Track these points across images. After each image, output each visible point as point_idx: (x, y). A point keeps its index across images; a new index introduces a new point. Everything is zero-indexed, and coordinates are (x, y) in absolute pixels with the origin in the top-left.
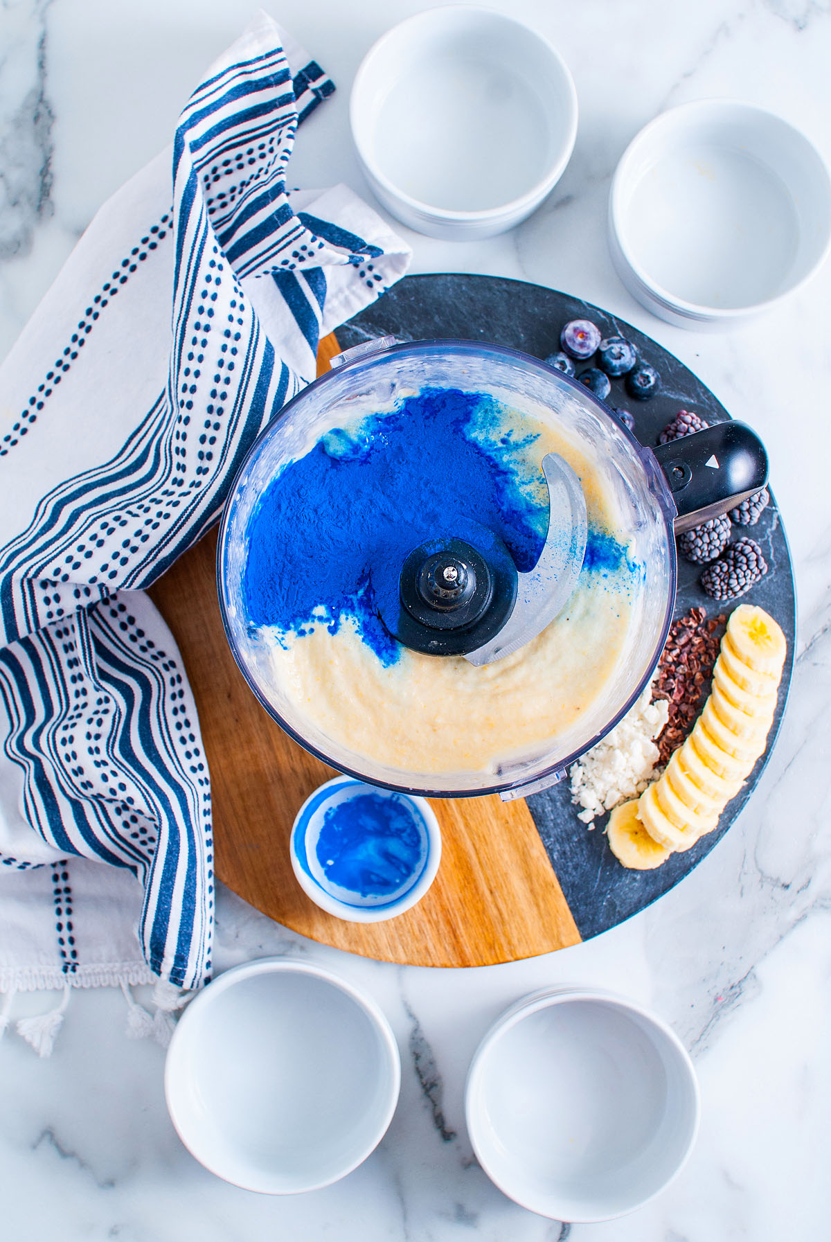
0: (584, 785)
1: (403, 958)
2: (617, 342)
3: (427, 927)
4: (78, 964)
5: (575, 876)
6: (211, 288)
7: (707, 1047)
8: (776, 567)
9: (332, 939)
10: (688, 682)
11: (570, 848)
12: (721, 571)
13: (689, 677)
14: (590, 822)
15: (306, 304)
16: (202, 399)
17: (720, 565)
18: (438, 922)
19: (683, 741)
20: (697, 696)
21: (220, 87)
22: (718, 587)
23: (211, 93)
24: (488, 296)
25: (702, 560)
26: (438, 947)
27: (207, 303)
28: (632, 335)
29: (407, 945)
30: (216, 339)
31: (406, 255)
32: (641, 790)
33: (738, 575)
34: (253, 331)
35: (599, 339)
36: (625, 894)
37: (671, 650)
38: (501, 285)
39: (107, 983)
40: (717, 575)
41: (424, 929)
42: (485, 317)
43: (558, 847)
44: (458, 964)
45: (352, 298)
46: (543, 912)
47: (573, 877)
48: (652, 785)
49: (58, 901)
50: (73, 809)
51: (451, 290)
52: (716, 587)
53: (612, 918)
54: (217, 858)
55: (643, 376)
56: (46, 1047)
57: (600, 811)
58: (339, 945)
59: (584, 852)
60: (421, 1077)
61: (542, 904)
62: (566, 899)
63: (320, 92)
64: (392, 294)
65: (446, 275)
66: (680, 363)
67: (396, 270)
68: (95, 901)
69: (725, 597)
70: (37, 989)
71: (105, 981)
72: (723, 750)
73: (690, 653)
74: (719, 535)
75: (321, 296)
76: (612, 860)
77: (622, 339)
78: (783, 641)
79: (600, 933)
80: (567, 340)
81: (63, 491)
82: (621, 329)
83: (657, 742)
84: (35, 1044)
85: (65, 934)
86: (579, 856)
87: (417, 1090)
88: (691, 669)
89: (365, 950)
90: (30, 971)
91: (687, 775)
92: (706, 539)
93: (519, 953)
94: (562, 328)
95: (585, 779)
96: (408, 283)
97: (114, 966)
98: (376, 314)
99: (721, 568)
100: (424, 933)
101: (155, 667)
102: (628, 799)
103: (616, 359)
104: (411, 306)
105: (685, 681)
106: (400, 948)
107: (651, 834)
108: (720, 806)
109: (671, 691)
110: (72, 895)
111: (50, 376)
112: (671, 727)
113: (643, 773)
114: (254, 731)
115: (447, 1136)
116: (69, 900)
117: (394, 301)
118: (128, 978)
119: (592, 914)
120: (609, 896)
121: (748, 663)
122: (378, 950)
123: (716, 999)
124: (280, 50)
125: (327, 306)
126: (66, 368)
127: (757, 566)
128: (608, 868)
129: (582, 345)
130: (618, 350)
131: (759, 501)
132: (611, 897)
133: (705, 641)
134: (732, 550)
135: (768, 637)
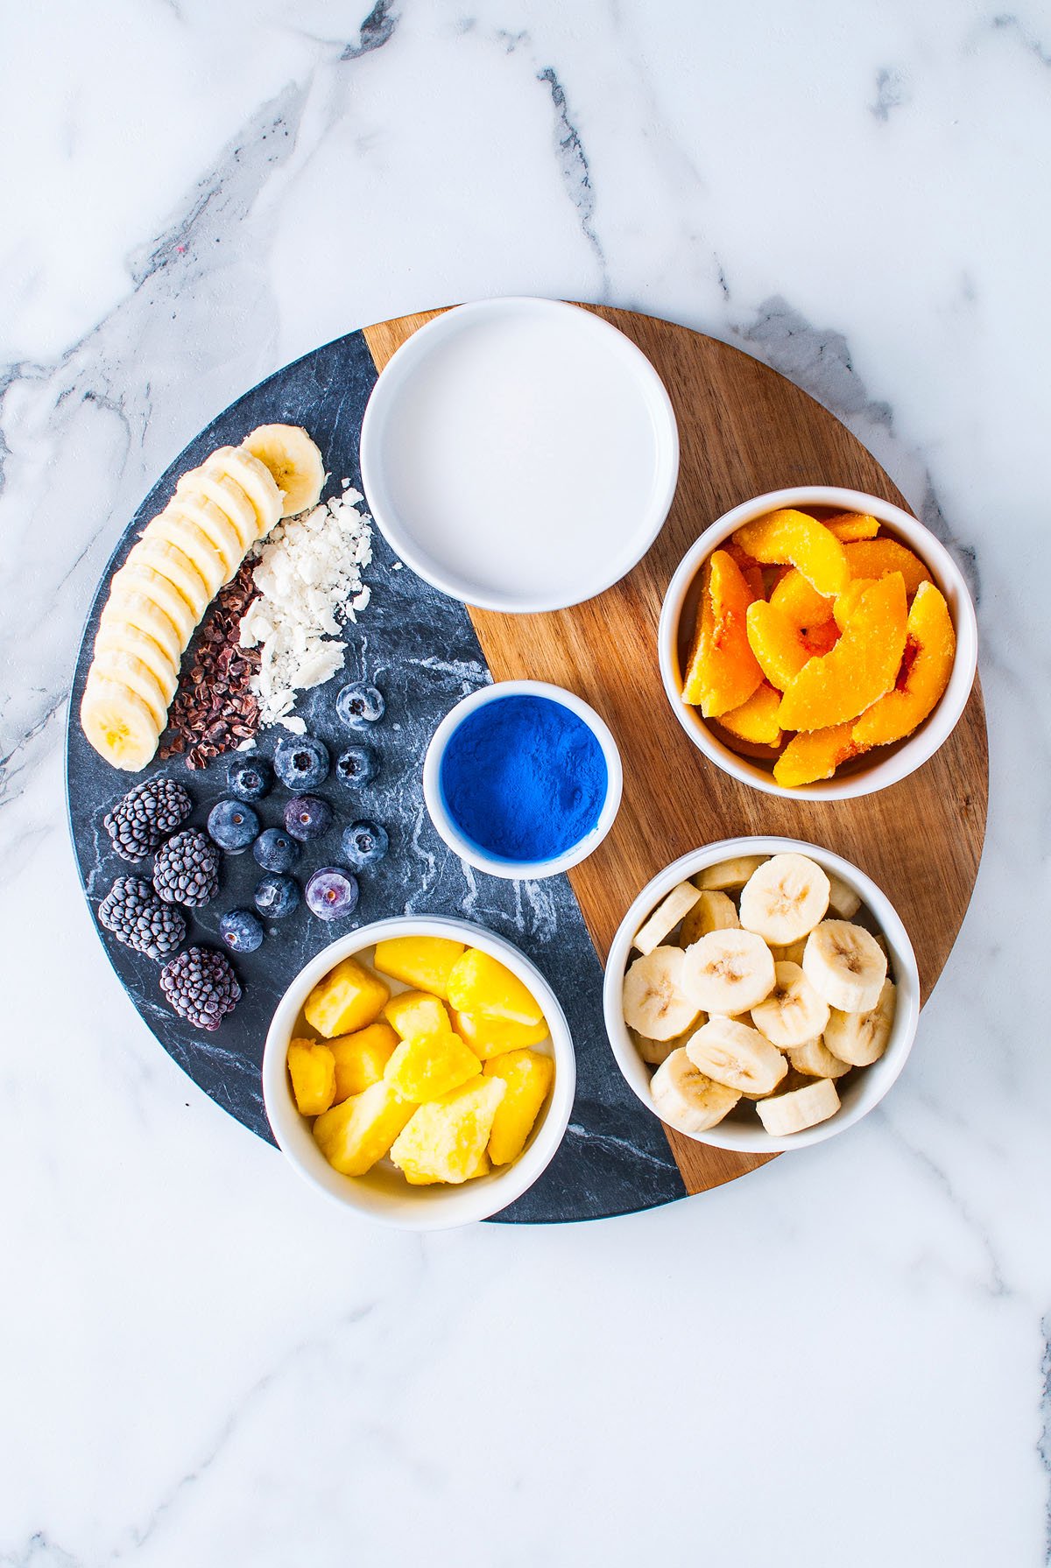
0: (354, 538)
7: (200, 185)
9: (696, 342)
10: (212, 672)
12: (166, 819)
13: (211, 678)
14: (347, 489)
17: (168, 826)
19: (221, 593)
20: (200, 652)
22: (170, 797)
25: (191, 833)
32: (278, 530)
33: (145, 813)
36: (302, 392)
37: (234, 714)
40: (171, 814)
48: (264, 536)
53: (321, 361)
57: (334, 503)
60: (581, 154)
64: (592, 1197)
66: (210, 1095)
69: (160, 783)
72: (167, 579)
73: (209, 710)
74: (171, 868)
76: (319, 439)
78: (85, 723)
83: (256, 593)
87: (586, 137)
88: (208, 687)
89: (651, 327)
91: (216, 548)
92: (188, 861)
95: (353, 546)
98: (614, 1173)
99: (166, 822)
102: (297, 518)
105: (216, 672)
107: (265, 470)
108: (174, 505)
109: (236, 659)
112: (237, 612)
113: (275, 552)
119: (349, 366)
120: (325, 389)
121: (131, 693)
122: (634, 326)
123: (186, 248)
127: (118, 825)
128: (324, 428)
131: (112, 908)
132: (322, 388)
133: (188, 725)
134: (152, 846)
135: (104, 728)
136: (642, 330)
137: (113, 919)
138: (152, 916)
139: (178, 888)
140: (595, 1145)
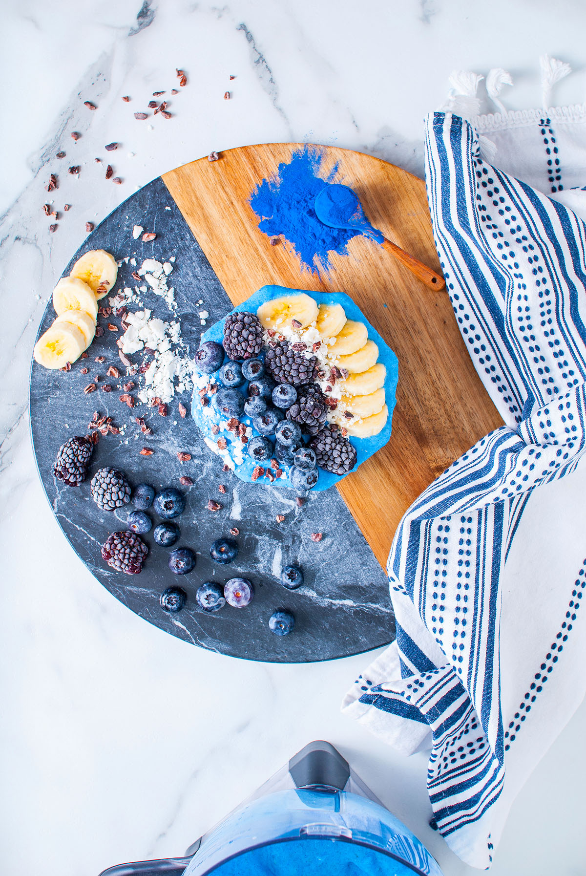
1: (291, 147)
3: (276, 172)
7: (61, 116)
8: (51, 471)
9: (345, 154)
11: (178, 244)
18: (268, 177)
24: (290, 648)
26: (266, 159)
28: (179, 633)
29: (289, 157)
36: (133, 215)
38: (282, 657)
43: (187, 243)
44: (250, 149)
46: (192, 194)
47: (173, 223)
51: (319, 649)
53: (140, 197)
58: (339, 151)
59: (167, 241)
61: (194, 199)
62: (176, 205)
66: (140, 615)
79: (149, 184)
82: (188, 636)
86: (171, 238)
87: (268, 58)
89: (320, 149)
93: (206, 162)
96: (352, 650)
98: (373, 624)
100: (278, 167)
104: (348, 632)
114: (423, 299)
115: (242, 27)
117: (361, 635)
119: (156, 197)
120: (145, 212)
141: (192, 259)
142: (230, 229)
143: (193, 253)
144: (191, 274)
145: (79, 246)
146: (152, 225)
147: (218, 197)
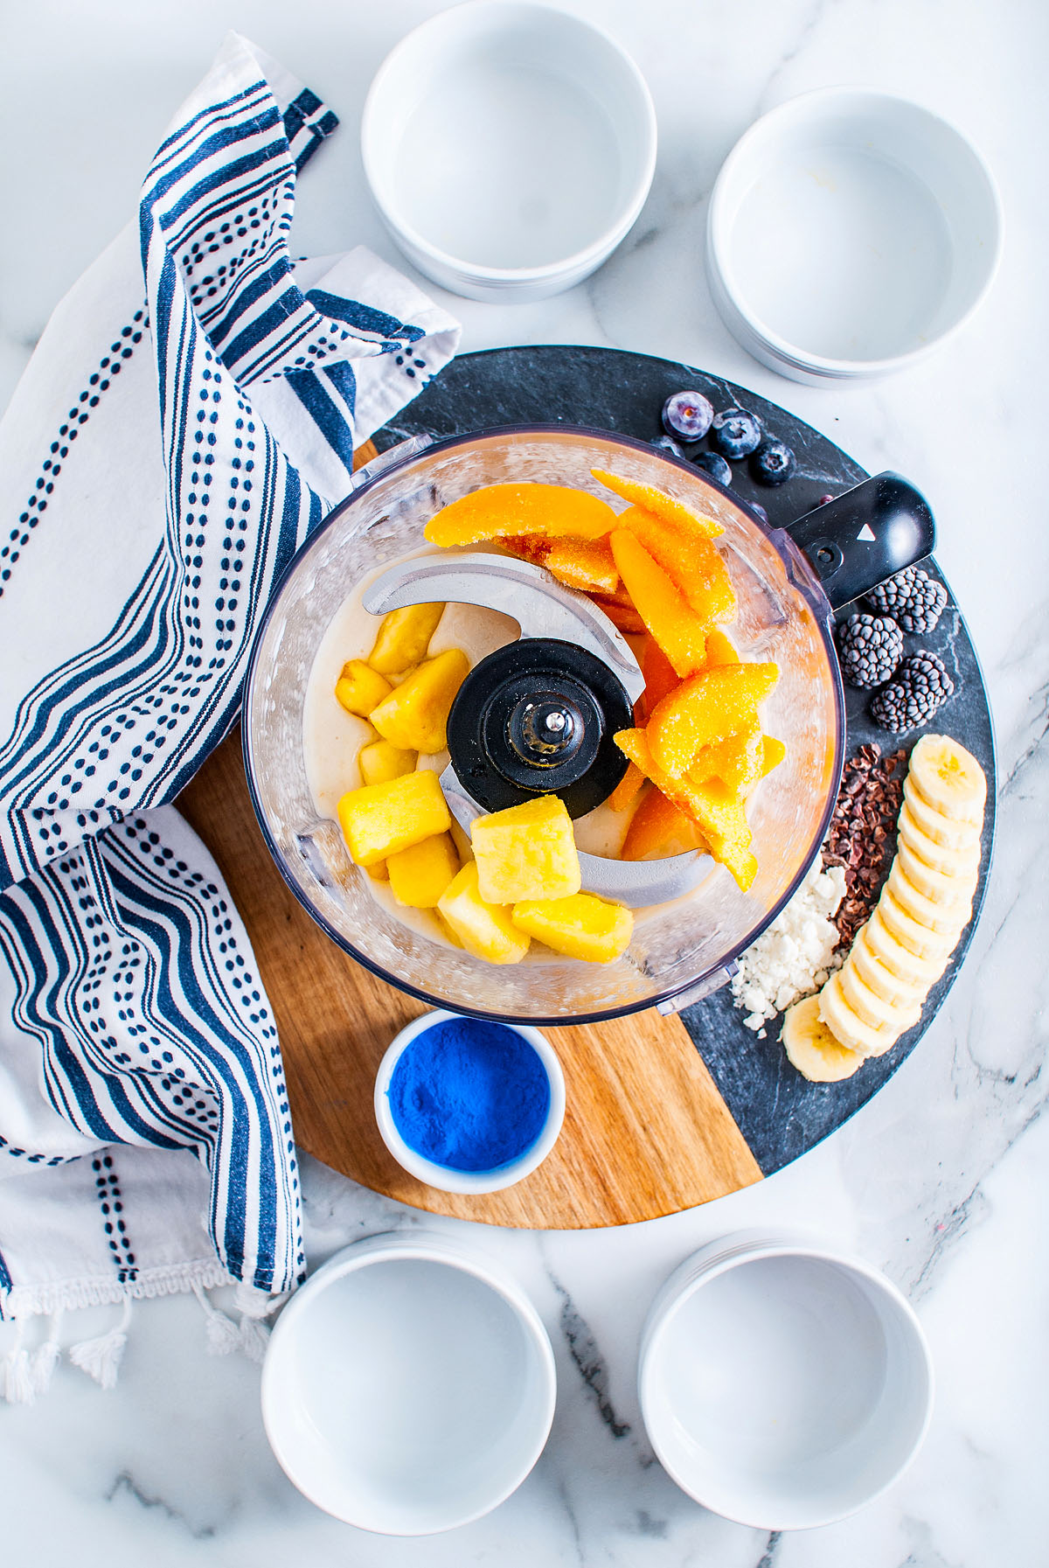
0: (748, 982)
1: (543, 1222)
2: (735, 415)
3: (569, 1181)
4: (137, 1270)
5: (748, 1099)
6: (209, 407)
7: (930, 1288)
8: (963, 682)
9: (451, 1208)
10: (866, 840)
11: (738, 1062)
12: (896, 697)
13: (867, 834)
14: (760, 1028)
15: (332, 408)
16: (213, 552)
17: (894, 690)
18: (582, 1172)
19: (869, 914)
20: (880, 857)
21: (191, 141)
22: (894, 718)
23: (180, 150)
24: (563, 372)
25: (870, 684)
26: (585, 1203)
27: (206, 427)
28: (752, 403)
29: (546, 1205)
30: (222, 472)
31: (454, 331)
32: (820, 983)
33: (918, 701)
34: (268, 457)
35: (712, 413)
36: (813, 1113)
37: (840, 802)
38: (578, 356)
39: (176, 1290)
40: (892, 702)
41: (565, 1183)
42: (562, 400)
43: (723, 1063)
44: (612, 1222)
45: (389, 393)
46: (712, 1146)
47: (745, 1099)
48: (834, 975)
49: (103, 1194)
50: (109, 1086)
51: (515, 369)
52: (892, 718)
53: (799, 1144)
54: (295, 1126)
55: (772, 456)
56: (108, 1376)
57: (772, 1014)
58: (460, 1214)
59: (756, 1067)
60: (579, 1363)
61: (709, 1137)
62: (740, 1128)
63: (320, 128)
64: (441, 382)
65: (507, 350)
66: (817, 433)
67: (443, 352)
68: (150, 1190)
69: (903, 729)
70: (90, 1305)
71: (173, 1287)
72: (920, 924)
73: (865, 802)
74: (888, 651)
75: (349, 395)
76: (791, 1072)
77: (741, 411)
78: (981, 775)
79: (784, 1165)
80: (671, 420)
81: (48, 688)
82: (737, 397)
83: (835, 920)
84: (95, 1374)
85: (117, 1236)
86: (750, 1072)
87: (576, 1378)
88: (868, 823)
89: (494, 1217)
90: (79, 1284)
91: (878, 960)
92: (873, 658)
93: (687, 1200)
94: (663, 405)
95: (749, 976)
96: (459, 366)
97: (183, 1268)
98: (423, 410)
99: (896, 693)
100: (566, 1189)
101: (191, 896)
102: (804, 996)
103: (736, 438)
104: (465, 395)
105: (863, 839)
106: (537, 1209)
107: (840, 1039)
108: (922, 994)
109: (846, 855)
110: (120, 1185)
111: (15, 535)
112: (850, 899)
113: (821, 961)
114: (325, 958)
115: (619, 1431)
116: (116, 1192)
117: (444, 391)
118: (202, 1280)
119: (773, 1143)
120: (792, 1118)
121: (941, 811)
122: (511, 1215)
123: (936, 1229)
124: (263, 84)
125: (359, 407)
126: (34, 523)
127: (941, 685)
128: (788, 1083)
129: (691, 425)
130: (738, 426)
131: (936, 602)
132: (795, 1119)
133: (883, 786)
134: (907, 668)
135: (963, 774)
136: (502, 1212)
137: (934, 592)
138: (897, 599)
139: (880, 632)
140: (444, 434)
141: (715, 1036)
142: (649, 1084)
143: (714, 1046)
144: (718, 1010)
145: (906, 1062)
146: (781, 1095)
147: (668, 1140)
